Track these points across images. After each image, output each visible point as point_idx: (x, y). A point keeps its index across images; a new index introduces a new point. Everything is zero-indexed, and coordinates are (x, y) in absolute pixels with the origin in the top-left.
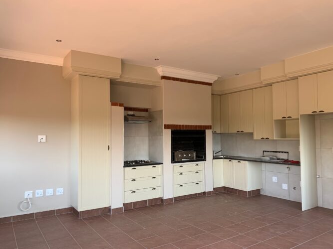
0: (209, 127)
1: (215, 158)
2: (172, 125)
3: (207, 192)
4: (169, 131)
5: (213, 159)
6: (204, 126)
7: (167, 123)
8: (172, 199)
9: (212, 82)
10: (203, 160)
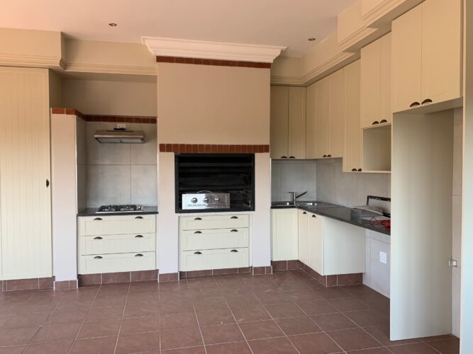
0: (263, 149)
1: (276, 205)
2: (176, 146)
3: (255, 268)
4: (171, 157)
5: (272, 208)
6: (250, 147)
7: (166, 142)
8: (175, 274)
9: (271, 61)
10: (249, 210)
